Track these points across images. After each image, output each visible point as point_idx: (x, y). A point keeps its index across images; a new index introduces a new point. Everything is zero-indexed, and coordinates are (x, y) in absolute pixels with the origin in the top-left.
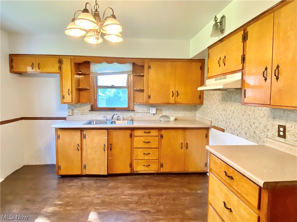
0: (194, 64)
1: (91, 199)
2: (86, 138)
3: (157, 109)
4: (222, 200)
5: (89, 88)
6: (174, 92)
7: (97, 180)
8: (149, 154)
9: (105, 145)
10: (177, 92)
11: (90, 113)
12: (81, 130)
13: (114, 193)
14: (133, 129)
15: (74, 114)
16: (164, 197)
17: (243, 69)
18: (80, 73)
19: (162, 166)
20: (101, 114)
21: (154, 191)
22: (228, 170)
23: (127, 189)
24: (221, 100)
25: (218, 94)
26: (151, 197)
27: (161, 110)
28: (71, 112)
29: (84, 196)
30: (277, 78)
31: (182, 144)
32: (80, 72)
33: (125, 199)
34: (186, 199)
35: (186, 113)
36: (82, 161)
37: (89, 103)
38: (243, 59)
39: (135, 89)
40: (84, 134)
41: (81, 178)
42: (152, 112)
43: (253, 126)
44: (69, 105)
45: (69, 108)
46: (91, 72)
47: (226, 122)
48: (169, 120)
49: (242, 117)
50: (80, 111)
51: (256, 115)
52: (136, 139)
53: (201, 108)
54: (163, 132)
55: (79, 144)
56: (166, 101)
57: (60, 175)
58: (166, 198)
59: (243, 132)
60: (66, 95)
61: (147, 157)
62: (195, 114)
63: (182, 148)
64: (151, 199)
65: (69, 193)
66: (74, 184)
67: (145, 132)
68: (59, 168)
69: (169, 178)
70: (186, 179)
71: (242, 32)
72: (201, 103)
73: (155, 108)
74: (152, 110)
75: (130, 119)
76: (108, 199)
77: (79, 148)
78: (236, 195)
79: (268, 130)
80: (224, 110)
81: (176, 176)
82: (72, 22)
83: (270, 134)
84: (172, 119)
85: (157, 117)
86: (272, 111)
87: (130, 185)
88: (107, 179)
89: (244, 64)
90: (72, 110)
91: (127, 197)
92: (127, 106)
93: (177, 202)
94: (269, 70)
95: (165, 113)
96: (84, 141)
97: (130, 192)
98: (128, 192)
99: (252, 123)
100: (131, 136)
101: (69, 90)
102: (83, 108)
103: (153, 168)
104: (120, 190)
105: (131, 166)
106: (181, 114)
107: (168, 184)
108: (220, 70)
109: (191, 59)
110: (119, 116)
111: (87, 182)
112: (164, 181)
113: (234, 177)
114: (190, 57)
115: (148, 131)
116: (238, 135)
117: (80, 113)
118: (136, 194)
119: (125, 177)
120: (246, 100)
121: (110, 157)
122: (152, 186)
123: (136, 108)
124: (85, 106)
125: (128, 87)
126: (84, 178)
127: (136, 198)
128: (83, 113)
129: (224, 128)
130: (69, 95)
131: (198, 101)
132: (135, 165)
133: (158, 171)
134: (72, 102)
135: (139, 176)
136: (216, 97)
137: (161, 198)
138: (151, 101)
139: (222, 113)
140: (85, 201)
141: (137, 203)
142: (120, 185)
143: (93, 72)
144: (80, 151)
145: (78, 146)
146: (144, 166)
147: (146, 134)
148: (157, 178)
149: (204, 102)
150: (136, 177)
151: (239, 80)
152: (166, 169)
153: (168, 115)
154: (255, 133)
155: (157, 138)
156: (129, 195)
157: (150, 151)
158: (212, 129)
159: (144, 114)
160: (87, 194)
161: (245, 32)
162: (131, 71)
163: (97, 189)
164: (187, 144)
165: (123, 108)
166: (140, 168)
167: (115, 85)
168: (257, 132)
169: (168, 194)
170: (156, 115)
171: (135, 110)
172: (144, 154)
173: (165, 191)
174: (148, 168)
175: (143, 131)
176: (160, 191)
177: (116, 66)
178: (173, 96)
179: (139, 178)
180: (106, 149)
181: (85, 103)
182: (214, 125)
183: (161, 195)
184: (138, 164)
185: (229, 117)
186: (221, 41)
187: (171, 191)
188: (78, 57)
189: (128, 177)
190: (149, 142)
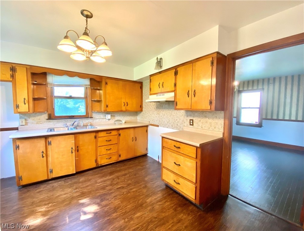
0: (137, 84)
1: (70, 194)
2: (51, 145)
3: (111, 116)
4: (173, 162)
5: (46, 98)
6: (125, 103)
7: (65, 179)
8: (111, 149)
9: (72, 148)
10: (127, 103)
11: (47, 122)
12: (46, 137)
13: (89, 184)
14: (97, 132)
15: (27, 123)
16: (128, 175)
17: (175, 90)
18: (35, 83)
19: (120, 156)
20: (60, 122)
21: (120, 174)
22: (177, 144)
23: (98, 179)
24: (155, 108)
25: (153, 104)
26: (119, 178)
27: (114, 116)
28: (24, 121)
29: (61, 195)
30: (195, 96)
31: (133, 138)
32: (35, 81)
33: (100, 185)
34: (142, 172)
35: (131, 117)
36: (48, 166)
37: (46, 112)
38: (175, 85)
39: (93, 100)
40: (49, 141)
41: (48, 182)
42: (108, 118)
43: (176, 121)
44: (21, 115)
45: (21, 118)
46: (48, 83)
47: (160, 121)
48: (121, 123)
49: (169, 117)
50: (35, 120)
51: (178, 115)
52: (100, 139)
53: (141, 113)
54: (121, 131)
55: (44, 151)
56: (120, 109)
57: (21, 186)
58: (130, 176)
59: (170, 125)
60: (21, 104)
61: (109, 152)
62: (136, 118)
63: (133, 141)
64: (120, 179)
65: (42, 197)
66: (42, 189)
67: (107, 133)
68: (20, 178)
69: (125, 163)
70: (137, 161)
71: (174, 70)
72: (142, 111)
73: (110, 115)
74: (108, 116)
75: (89, 124)
76: (86, 190)
77: (44, 155)
78: (182, 156)
79: (184, 122)
80: (158, 114)
81: (129, 160)
82: (65, 39)
83: (185, 125)
84: (124, 122)
85: (112, 121)
86: (186, 113)
87: (99, 175)
88: (75, 176)
89: (176, 88)
90: (25, 119)
91: (101, 183)
92: (85, 114)
93: (137, 175)
94: (190, 92)
95: (117, 118)
96: (49, 147)
97: (102, 180)
98: (100, 180)
99: (176, 119)
100: (95, 137)
101: (25, 99)
102: (39, 117)
103: (114, 159)
104: (93, 181)
105: (96, 161)
106: (128, 118)
107: (127, 167)
108: (159, 90)
109: (135, 81)
110: (79, 123)
111: (55, 184)
112: (123, 166)
113: (180, 147)
114: (135, 80)
115: (110, 132)
116: (167, 127)
117: (35, 122)
118: (108, 180)
119: (92, 171)
120: (177, 107)
121: (78, 157)
122: (117, 171)
123: (94, 115)
124: (41, 115)
125: (86, 98)
126: (50, 182)
127: (108, 183)
128: (38, 122)
129: (158, 125)
130: (25, 104)
131: (140, 109)
132: (99, 160)
133: (117, 160)
134: (29, 111)
135: (103, 168)
136: (152, 106)
137: (126, 176)
138: (109, 109)
139: (156, 116)
140: (64, 198)
141: (111, 185)
142: (90, 177)
143: (50, 83)
144: (45, 158)
145: (42, 153)
146: (107, 159)
147: (108, 135)
148: (117, 165)
149: (143, 109)
150: (101, 168)
151: (173, 96)
152: (123, 158)
153: (119, 119)
154: (177, 125)
155: (116, 136)
156: (102, 182)
157: (111, 147)
158: (150, 126)
159: (100, 120)
160: (63, 193)
161: (176, 70)
162: (88, 85)
163: (71, 186)
164: (136, 137)
165: (81, 116)
166: (103, 161)
167: (73, 96)
168: (179, 124)
169: (129, 173)
170: (110, 120)
171: (93, 117)
172: (107, 150)
173: (126, 172)
174: (110, 160)
175: (105, 133)
176: (123, 173)
177: (76, 80)
178: (124, 106)
179: (105, 169)
180: (73, 151)
181: (41, 113)
182: (151, 123)
183: (125, 175)
184: (102, 159)
185: (161, 118)
186: (160, 73)
187: (131, 170)
188: (36, 67)
189: (95, 170)
190: (110, 140)
